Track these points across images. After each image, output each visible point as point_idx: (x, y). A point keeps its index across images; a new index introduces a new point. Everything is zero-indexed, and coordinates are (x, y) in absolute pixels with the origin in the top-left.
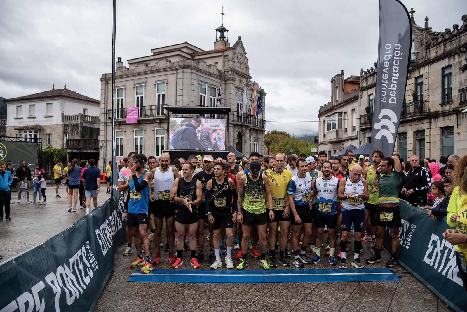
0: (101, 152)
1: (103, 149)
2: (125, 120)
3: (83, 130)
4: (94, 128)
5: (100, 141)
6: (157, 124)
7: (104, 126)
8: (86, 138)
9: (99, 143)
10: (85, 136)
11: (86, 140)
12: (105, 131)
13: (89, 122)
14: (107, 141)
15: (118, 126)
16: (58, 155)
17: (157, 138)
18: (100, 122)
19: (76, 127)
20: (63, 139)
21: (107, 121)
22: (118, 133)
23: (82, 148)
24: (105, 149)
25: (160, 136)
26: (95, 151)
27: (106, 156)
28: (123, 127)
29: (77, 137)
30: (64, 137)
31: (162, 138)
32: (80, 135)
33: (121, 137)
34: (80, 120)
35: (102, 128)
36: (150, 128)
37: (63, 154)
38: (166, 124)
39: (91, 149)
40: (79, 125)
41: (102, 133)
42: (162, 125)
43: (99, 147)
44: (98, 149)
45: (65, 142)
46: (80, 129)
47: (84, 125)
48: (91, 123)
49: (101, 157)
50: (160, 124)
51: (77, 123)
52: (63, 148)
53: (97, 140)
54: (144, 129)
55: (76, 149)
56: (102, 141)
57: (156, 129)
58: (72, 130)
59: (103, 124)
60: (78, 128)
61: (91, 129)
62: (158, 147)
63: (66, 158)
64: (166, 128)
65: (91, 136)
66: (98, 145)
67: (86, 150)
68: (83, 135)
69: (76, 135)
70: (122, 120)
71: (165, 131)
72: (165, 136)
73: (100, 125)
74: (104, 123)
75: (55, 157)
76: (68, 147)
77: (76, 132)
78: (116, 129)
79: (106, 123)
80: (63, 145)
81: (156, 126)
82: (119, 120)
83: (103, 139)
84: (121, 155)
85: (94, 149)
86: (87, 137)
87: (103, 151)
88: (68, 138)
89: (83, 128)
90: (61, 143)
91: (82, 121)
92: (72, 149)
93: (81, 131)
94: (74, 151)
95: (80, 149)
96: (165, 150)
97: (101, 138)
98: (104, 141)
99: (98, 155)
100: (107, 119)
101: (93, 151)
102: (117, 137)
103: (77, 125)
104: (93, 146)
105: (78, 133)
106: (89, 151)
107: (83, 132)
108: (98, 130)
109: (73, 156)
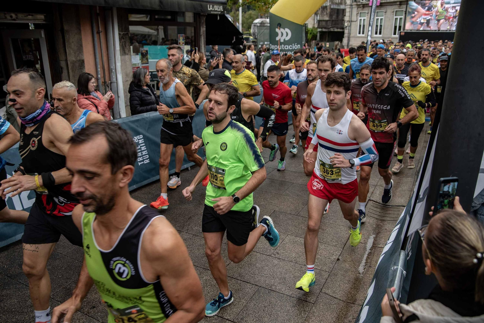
0: (346, 31)
1: (348, 28)
2: (368, 3)
3: (331, 11)
4: (340, 9)
5: (346, 22)
6: (397, 6)
7: (350, 8)
8: (333, 19)
9: (345, 23)
10: (332, 17)
11: (334, 20)
12: (351, 13)
13: (336, 4)
14: (351, 21)
15: (362, 8)
16: (311, 33)
17: (396, 19)
18: (347, 4)
19: (325, 9)
20: (314, 19)
21: (353, 4)
22: (361, 14)
23: (330, 28)
24: (350, 29)
25: (399, 17)
26: (341, 30)
27: (350, 34)
28: (366, 8)
29: (327, 18)
30: (315, 17)
31: (401, 19)
32: (328, 16)
33: (364, 18)
34: (330, 2)
35: (348, 10)
36: (390, 10)
37: (315, 33)
38: (405, 6)
39: (337, 28)
40: (328, 7)
41: (347, 14)
42: (401, 7)
43: (345, 27)
44: (343, 28)
45: (316, 22)
46: (329, 11)
47: (332, 7)
48: (338, 5)
49: (346, 35)
50: (400, 6)
51: (327, 5)
52: (314, 27)
53: (343, 20)
54: (384, 11)
55: (325, 28)
56: (347, 21)
57: (396, 11)
58: (322, 12)
59: (349, 7)
60: (327, 9)
61: (338, 10)
62: (395, 27)
63: (317, 36)
64: (404, 10)
65: (337, 16)
66: (344, 25)
67: (334, 29)
68: (331, 16)
69: (325, 16)
70: (367, 3)
71: (404, 13)
72: (403, 17)
73: (347, 7)
74: (350, 5)
75: (308, 35)
76: (319, 27)
77: (325, 13)
78: (360, 10)
79: (352, 5)
80: (314, 24)
81: (396, 8)
82: (364, 3)
83: (348, 20)
84: (363, 33)
85: (340, 29)
86: (334, 17)
87: (347, 30)
88: (318, 19)
89: (332, 9)
90: (313, 23)
91: (331, 3)
92: (322, 28)
93: (329, 12)
94: (324, 30)
95: (329, 28)
96: (402, 30)
97: (347, 18)
98: (349, 21)
99: (342, 34)
100: (352, 2)
101: (339, 30)
102: (361, 18)
103: (326, 7)
104: (339, 26)
105: (327, 14)
106: (336, 30)
107: (331, 13)
108: (344, 11)
109: (322, 33)
